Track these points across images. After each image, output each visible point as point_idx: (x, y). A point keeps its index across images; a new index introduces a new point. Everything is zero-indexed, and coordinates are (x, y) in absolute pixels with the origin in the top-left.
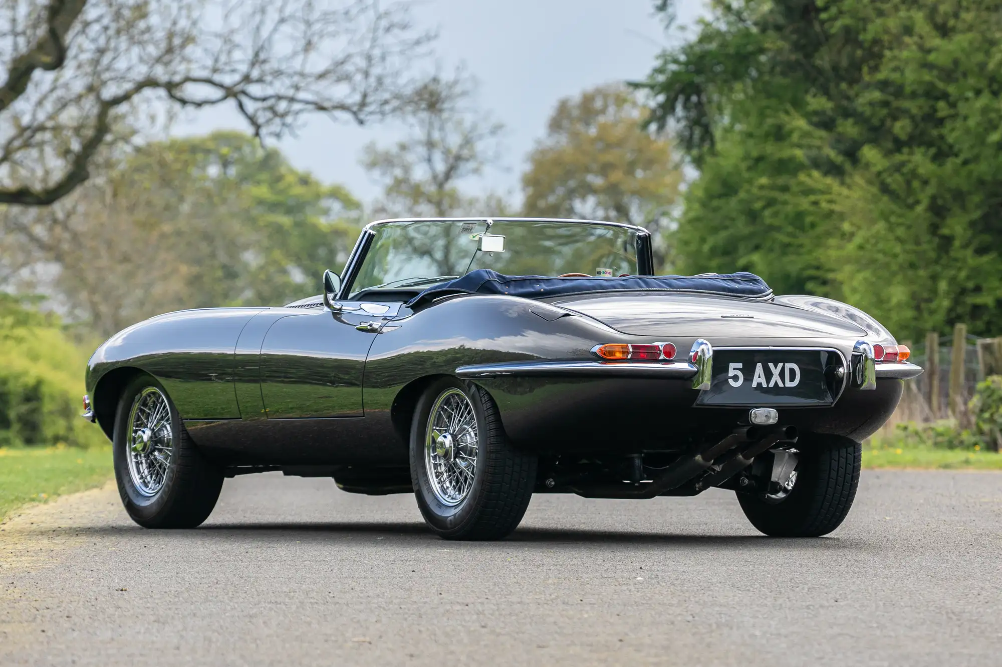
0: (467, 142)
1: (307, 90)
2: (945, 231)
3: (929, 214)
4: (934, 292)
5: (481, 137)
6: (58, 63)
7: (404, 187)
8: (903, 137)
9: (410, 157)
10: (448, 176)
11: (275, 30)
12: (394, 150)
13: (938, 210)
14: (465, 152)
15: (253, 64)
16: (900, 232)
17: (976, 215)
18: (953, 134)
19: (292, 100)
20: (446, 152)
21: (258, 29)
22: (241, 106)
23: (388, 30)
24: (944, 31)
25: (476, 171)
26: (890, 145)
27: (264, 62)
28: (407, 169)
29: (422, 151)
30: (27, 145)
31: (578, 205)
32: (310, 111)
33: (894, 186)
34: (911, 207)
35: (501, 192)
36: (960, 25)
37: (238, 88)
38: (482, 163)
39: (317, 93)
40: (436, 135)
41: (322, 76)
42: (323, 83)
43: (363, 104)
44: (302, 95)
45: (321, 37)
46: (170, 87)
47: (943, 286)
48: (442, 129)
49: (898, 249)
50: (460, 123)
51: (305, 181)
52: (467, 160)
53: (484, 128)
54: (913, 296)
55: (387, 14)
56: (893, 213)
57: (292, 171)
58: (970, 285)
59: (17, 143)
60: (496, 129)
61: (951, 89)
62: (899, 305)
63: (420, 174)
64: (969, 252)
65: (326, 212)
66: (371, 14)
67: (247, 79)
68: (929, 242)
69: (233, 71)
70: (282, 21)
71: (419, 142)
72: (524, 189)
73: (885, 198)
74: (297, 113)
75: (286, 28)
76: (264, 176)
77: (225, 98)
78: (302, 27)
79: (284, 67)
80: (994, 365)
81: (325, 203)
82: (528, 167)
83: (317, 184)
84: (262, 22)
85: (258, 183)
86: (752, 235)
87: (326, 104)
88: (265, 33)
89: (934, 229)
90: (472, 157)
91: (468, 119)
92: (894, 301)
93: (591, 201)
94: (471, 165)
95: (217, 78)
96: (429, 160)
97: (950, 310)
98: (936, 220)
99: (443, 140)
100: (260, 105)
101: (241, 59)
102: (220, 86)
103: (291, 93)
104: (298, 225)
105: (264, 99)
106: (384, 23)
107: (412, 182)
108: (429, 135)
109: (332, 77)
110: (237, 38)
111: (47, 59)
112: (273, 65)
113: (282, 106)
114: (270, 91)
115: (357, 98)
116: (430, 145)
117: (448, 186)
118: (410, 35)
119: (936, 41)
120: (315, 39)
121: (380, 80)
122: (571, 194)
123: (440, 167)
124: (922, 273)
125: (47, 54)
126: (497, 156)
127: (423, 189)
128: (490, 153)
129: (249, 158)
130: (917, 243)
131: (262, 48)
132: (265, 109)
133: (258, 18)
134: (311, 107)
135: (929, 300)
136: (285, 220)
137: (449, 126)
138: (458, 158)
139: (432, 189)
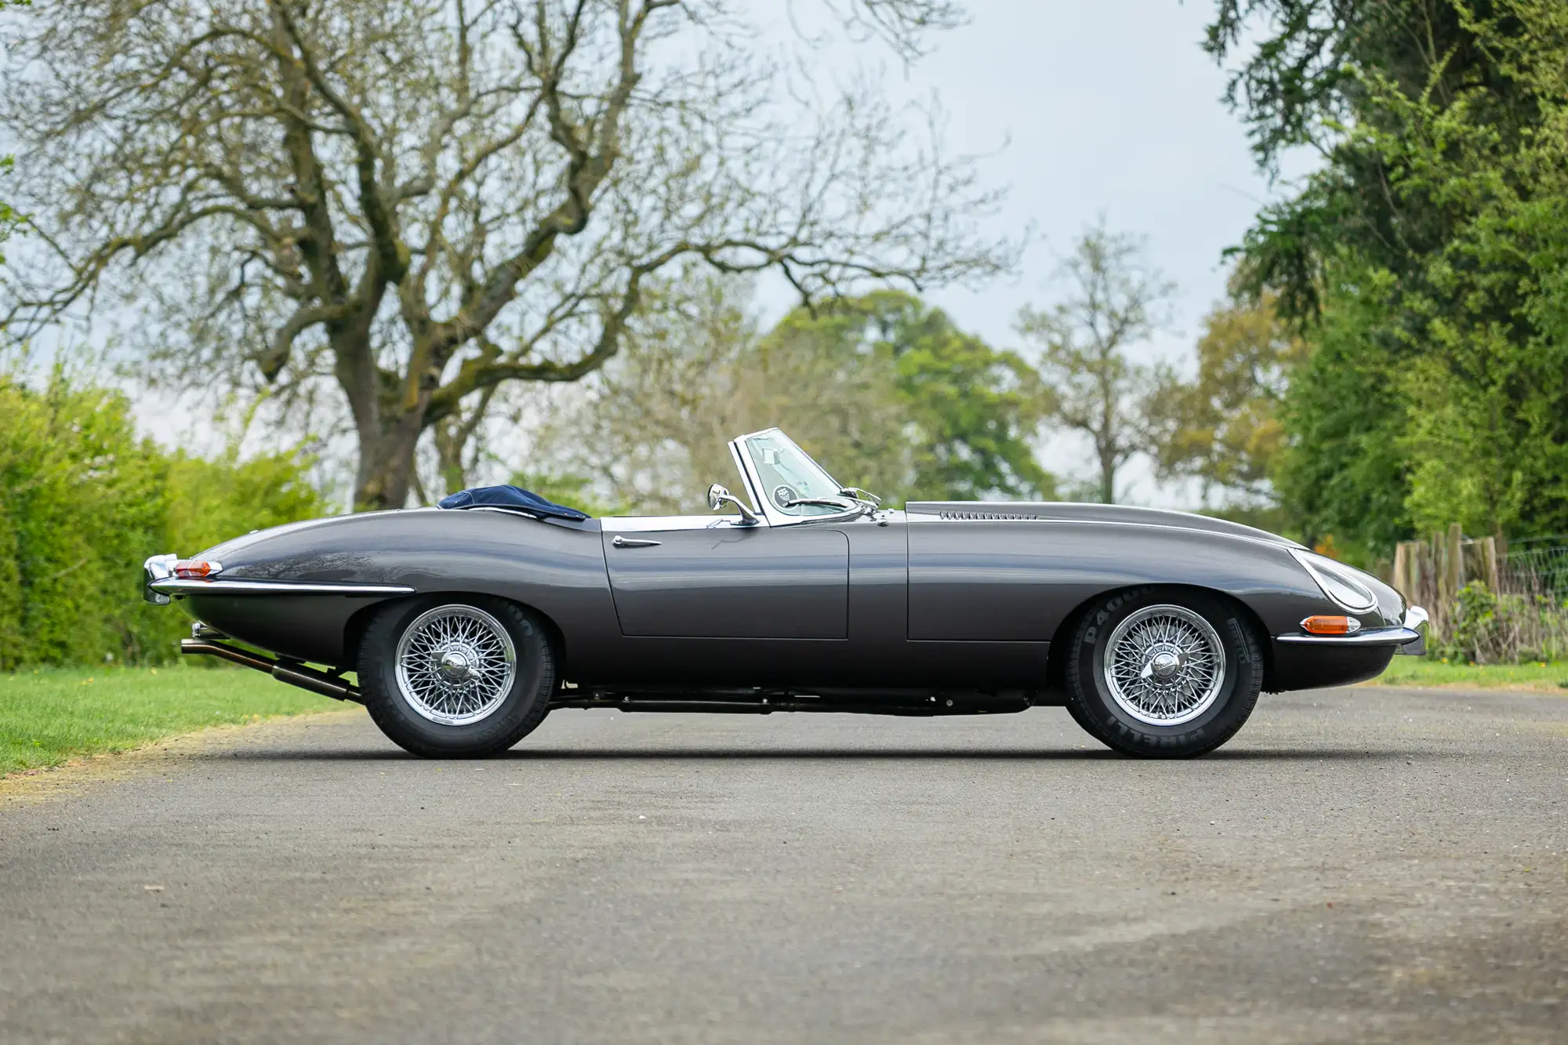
0: (1135, 303)
1: (861, 254)
2: (1521, 415)
3: (1505, 397)
4: (1508, 483)
5: (1150, 298)
6: (580, 225)
7: (1062, 354)
8: (1477, 311)
9: (1070, 321)
10: (1112, 342)
11: (825, 187)
12: (1052, 312)
13: (1515, 392)
14: (1132, 316)
15: (801, 226)
16: (1473, 415)
17: (1554, 397)
18: (1534, 310)
19: (846, 265)
20: (1112, 314)
21: (807, 186)
22: (787, 272)
23: (952, 189)
24: (1525, 195)
25: (1145, 336)
26: (1463, 319)
27: (813, 224)
28: (1066, 335)
29: (1084, 314)
30: (570, 314)
31: (1260, 374)
32: (865, 277)
33: (1466, 365)
34: (1485, 388)
35: (1171, 360)
36: (1538, 188)
37: (785, 252)
38: (1151, 327)
39: (871, 258)
40: (1100, 296)
41: (877, 238)
42: (880, 246)
43: (922, 270)
44: (855, 260)
45: (878, 197)
46: (706, 250)
47: (1518, 476)
48: (1105, 289)
49: (1469, 434)
50: (1125, 283)
51: (972, 345)
52: (1133, 323)
53: (1153, 288)
54: (1487, 487)
55: (948, 168)
56: (1466, 394)
57: (958, 335)
58: (1548, 475)
59: (560, 313)
60: (1169, 288)
61: (1531, 259)
62: (1470, 499)
63: (1081, 339)
64: (1547, 439)
65: (996, 381)
66: (933, 171)
67: (794, 241)
68: (1506, 427)
69: (780, 233)
70: (833, 177)
71: (1082, 305)
72: (1199, 358)
73: (1456, 378)
74: (854, 278)
75: (837, 186)
76: (928, 340)
77: (769, 263)
78: (858, 185)
79: (835, 228)
80: (1475, 568)
81: (996, 370)
82: (1205, 332)
83: (987, 349)
84: (811, 179)
85: (919, 348)
86: (1363, 416)
87: (882, 270)
88: (814, 192)
89: (1509, 412)
90: (1140, 321)
91: (1136, 278)
92: (1465, 493)
93: (1275, 371)
94: (1138, 329)
95: (760, 241)
96: (1092, 325)
97: (1526, 502)
98: (1512, 403)
99: (1108, 301)
100: (808, 270)
101: (788, 221)
102: (765, 250)
103: (844, 258)
104: (965, 394)
105: (812, 264)
106: (946, 179)
107: (1072, 349)
108: (1092, 297)
109: (888, 240)
110: (784, 197)
111: (569, 222)
112: (825, 226)
113: (835, 272)
114: (819, 256)
115: (915, 263)
116: (1094, 306)
117: (1114, 352)
118: (973, 192)
119: (1515, 205)
120: (871, 200)
121: (941, 244)
122: (1253, 361)
123: (1104, 331)
124: (1495, 461)
125: (569, 217)
126: (1170, 319)
127: (1085, 356)
128: (1161, 316)
129: (911, 320)
130: (1492, 427)
131: (810, 209)
132: (815, 275)
133: (807, 175)
134: (866, 273)
135: (1502, 493)
136: (950, 390)
137: (1114, 286)
138: (1125, 321)
139: (1096, 356)
